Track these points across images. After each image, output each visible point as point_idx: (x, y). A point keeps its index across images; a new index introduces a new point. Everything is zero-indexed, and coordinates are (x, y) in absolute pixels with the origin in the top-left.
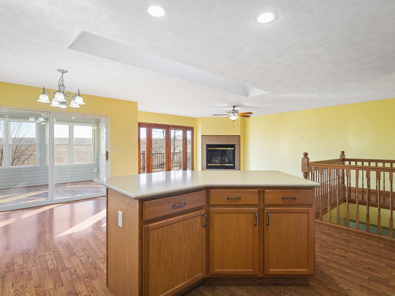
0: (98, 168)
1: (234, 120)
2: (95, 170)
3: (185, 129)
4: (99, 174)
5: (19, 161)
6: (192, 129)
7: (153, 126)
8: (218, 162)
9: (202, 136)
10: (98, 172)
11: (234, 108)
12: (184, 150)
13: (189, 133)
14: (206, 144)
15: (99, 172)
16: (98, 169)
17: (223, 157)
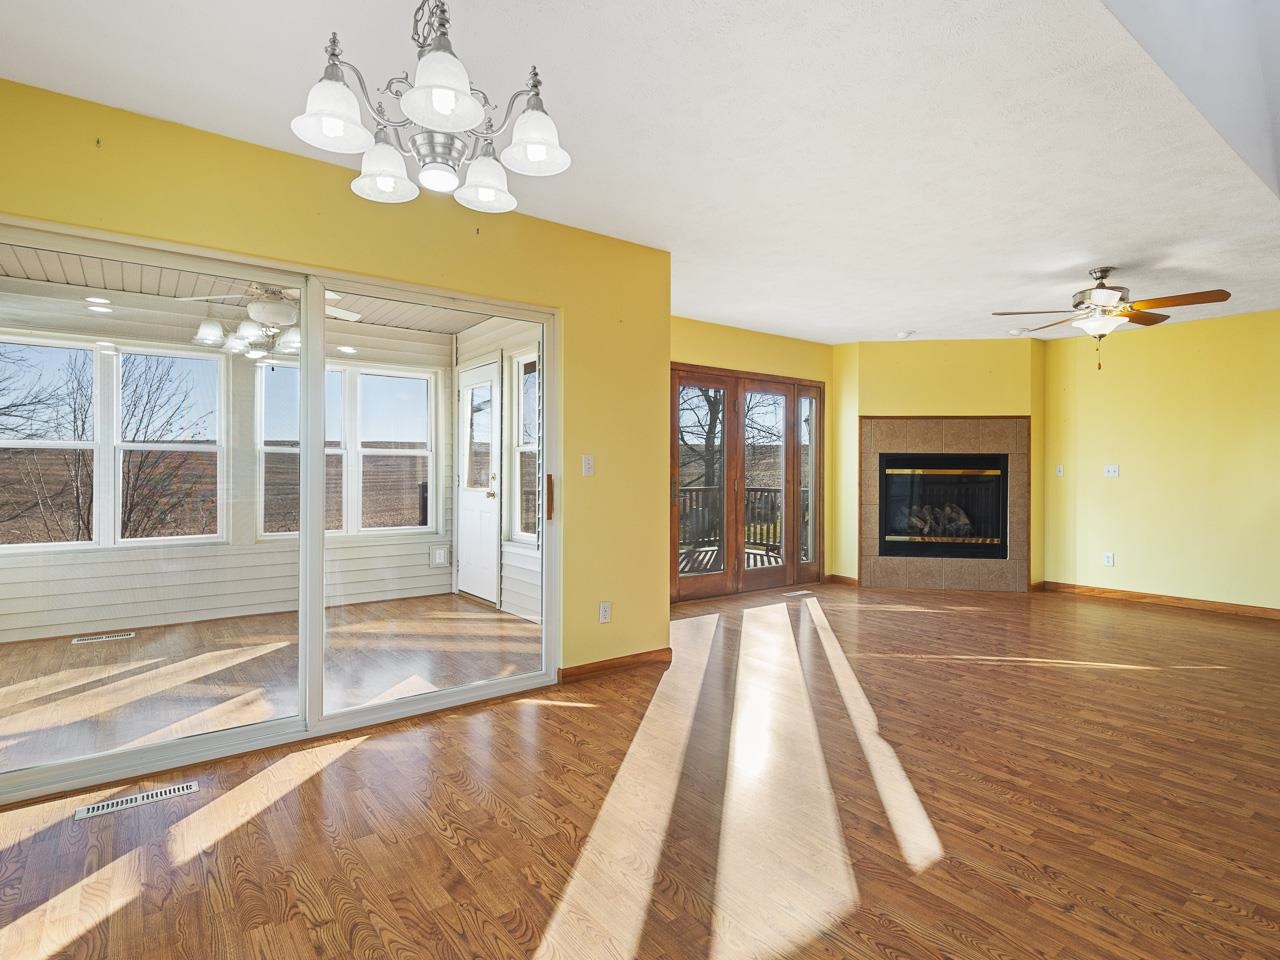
0: (451, 546)
1: (1101, 336)
2: (440, 556)
3: (793, 389)
4: (455, 571)
5: (148, 512)
6: (817, 391)
7: (681, 373)
8: (926, 530)
9: (862, 418)
10: (451, 564)
11: (1104, 281)
12: (791, 478)
13: (806, 407)
14: (881, 455)
15: (454, 563)
16: (451, 553)
17: (943, 509)
